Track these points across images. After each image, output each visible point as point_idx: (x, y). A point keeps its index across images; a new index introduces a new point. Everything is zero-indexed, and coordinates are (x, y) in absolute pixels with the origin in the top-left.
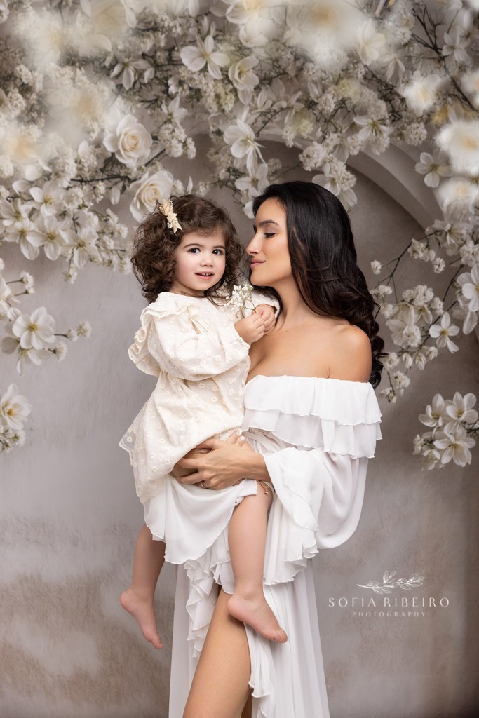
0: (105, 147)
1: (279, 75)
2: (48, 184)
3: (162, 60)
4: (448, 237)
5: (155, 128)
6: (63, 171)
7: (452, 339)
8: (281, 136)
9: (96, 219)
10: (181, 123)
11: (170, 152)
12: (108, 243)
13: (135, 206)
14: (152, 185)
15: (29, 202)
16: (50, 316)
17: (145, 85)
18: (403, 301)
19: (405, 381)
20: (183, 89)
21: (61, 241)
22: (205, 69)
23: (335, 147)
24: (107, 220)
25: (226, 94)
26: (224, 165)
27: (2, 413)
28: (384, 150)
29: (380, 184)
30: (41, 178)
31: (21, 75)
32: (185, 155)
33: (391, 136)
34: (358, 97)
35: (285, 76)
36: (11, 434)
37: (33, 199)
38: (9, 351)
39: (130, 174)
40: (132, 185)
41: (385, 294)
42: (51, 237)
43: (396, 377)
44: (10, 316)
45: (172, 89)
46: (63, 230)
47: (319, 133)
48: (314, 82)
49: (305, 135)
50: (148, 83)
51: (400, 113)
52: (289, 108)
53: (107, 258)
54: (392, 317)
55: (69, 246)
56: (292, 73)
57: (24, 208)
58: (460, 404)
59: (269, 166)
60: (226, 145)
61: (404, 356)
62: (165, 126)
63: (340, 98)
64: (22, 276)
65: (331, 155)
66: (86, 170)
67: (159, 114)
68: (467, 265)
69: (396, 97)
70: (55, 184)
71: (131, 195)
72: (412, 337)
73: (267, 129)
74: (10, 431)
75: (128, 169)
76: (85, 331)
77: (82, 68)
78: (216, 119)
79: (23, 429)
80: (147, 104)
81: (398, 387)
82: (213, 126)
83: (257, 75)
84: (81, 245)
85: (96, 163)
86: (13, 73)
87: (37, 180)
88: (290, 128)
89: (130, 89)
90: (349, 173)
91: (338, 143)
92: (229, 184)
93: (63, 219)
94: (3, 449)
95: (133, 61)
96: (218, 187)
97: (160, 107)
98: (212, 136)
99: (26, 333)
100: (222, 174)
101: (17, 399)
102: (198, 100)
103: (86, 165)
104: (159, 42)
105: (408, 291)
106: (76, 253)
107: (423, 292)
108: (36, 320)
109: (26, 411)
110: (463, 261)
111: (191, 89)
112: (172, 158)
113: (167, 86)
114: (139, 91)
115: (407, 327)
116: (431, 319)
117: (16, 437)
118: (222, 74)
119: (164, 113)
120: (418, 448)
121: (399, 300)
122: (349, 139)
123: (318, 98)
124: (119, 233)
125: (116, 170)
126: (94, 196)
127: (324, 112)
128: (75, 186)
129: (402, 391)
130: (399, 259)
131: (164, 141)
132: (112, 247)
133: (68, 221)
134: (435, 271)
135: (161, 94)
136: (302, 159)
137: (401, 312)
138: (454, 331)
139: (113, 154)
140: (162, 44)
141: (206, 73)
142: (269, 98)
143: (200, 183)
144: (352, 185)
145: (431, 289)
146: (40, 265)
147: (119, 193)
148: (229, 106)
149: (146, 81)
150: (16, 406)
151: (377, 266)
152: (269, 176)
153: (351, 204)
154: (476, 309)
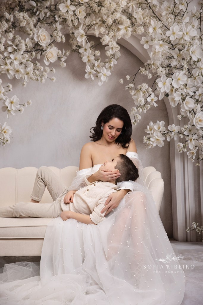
0: (35, 40)
1: (93, 12)
2: (16, 53)
3: (53, 9)
4: (153, 66)
5: (51, 32)
6: (21, 49)
7: (155, 102)
8: (94, 34)
9: (32, 65)
10: (60, 31)
11: (57, 41)
12: (37, 73)
13: (45, 60)
14: (51, 52)
15: (10, 60)
16: (17, 98)
17: (47, 18)
18: (138, 89)
19: (139, 117)
20: (60, 19)
21: (21, 73)
22: (67, 11)
23: (112, 36)
24: (36, 65)
25: (75, 20)
26: (75, 44)
27: (2, 132)
28: (129, 37)
29: (128, 48)
30: (14, 51)
31: (6, 16)
32: (62, 41)
33: (132, 32)
34: (120, 19)
35: (95, 12)
37: (11, 58)
38: (4, 111)
39: (43, 49)
40: (44, 52)
41: (131, 87)
42: (18, 71)
43: (136, 116)
44: (4, 99)
45: (57, 19)
46: (22, 69)
47: (107, 32)
48: (104, 14)
49: (102, 33)
50: (49, 17)
51: (134, 23)
52: (96, 24)
53: (36, 78)
54: (134, 95)
55: (23, 74)
56: (97, 11)
57: (8, 62)
58: (159, 125)
59: (90, 44)
60: (76, 37)
61: (139, 108)
62: (55, 32)
63: (114, 19)
64: (8, 85)
65: (111, 39)
66: (29, 48)
67: (53, 28)
68: (160, 76)
69: (133, 18)
70: (18, 53)
71: (44, 56)
72: (141, 102)
73: (89, 31)
74: (5, 138)
75: (43, 47)
76: (30, 103)
77: (26, 13)
78: (72, 29)
79: (10, 138)
80: (48, 24)
81: (137, 119)
82: (71, 31)
83: (85, 12)
84: (27, 74)
85: (32, 45)
86: (3, 15)
87: (12, 52)
88: (97, 30)
89: (43, 20)
90: (117, 45)
91: (114, 35)
92: (77, 51)
93: (21, 65)
94: (3, 145)
95: (43, 10)
96: (73, 52)
97: (53, 25)
98: (71, 34)
99: (10, 104)
100: (74, 47)
101: (7, 127)
102: (66, 22)
103: (28, 46)
104: (52, 2)
105: (139, 85)
106: (26, 76)
107: (144, 86)
108: (13, 100)
109: (10, 131)
110: (158, 74)
111: (63, 18)
112: (58, 43)
113: (55, 18)
114: (46, 20)
115: (139, 98)
116: (148, 95)
117: (7, 140)
118: (74, 13)
119: (54, 27)
120: (145, 141)
121: (136, 89)
122: (117, 33)
123: (106, 20)
124: (40, 69)
125: (39, 48)
126: (31, 57)
127: (108, 25)
128: (25, 53)
129: (139, 121)
130: (136, 74)
131: (55, 37)
132: (38, 74)
133: (23, 66)
134: (149, 78)
135: (53, 21)
136: (101, 41)
137: (137, 93)
138: (156, 99)
139: (38, 42)
140: (53, 3)
141: (68, 13)
142: (89, 21)
143: (67, 51)
144: (119, 49)
145: (147, 85)
146: (14, 81)
147: (40, 55)
148: (76, 23)
149: (48, 17)
150: (7, 129)
151: (128, 77)
152: (90, 48)
153: (119, 56)
154: (164, 91)
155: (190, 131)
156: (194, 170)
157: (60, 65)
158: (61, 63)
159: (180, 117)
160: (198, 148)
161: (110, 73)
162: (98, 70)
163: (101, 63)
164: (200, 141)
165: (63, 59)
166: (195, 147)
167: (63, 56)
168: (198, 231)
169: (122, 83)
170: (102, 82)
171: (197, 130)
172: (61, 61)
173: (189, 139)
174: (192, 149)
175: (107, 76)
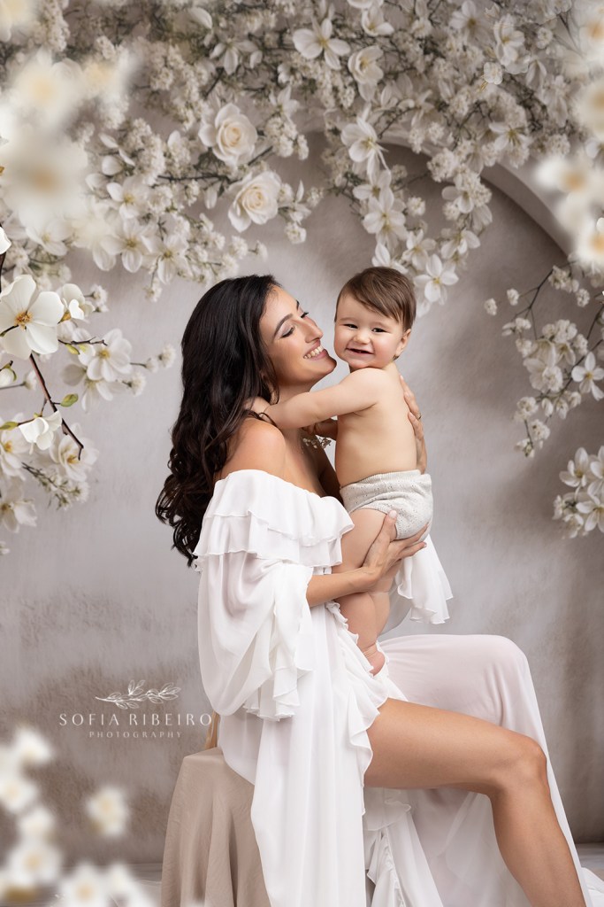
0: (200, 141)
1: (406, 69)
2: (129, 180)
3: (271, 43)
5: (260, 122)
6: (149, 166)
7: (598, 383)
8: (407, 140)
9: (186, 225)
10: (292, 118)
11: (278, 151)
12: (200, 254)
13: (234, 212)
14: (256, 188)
15: (106, 201)
16: (125, 340)
17: (250, 70)
18: (543, 337)
19: (545, 432)
20: (296, 79)
21: (144, 250)
22: (321, 57)
23: (468, 156)
24: (199, 227)
25: (345, 87)
26: (341, 169)
27: (61, 461)
28: (522, 162)
29: (518, 201)
30: (121, 173)
31: (102, 49)
32: (295, 155)
33: (531, 147)
34: (495, 100)
35: (413, 71)
36: (71, 486)
37: (110, 197)
38: (72, 382)
39: (230, 173)
40: (231, 187)
41: (523, 329)
42: (131, 244)
43: (535, 427)
45: (283, 78)
46: (147, 236)
47: (451, 139)
48: (446, 81)
49: (434, 140)
50: (255, 69)
51: (540, 122)
52: (417, 108)
53: (198, 272)
54: (531, 356)
55: (153, 256)
56: (421, 68)
59: (394, 174)
60: (344, 146)
61: (544, 401)
62: (272, 120)
63: (474, 101)
64: (92, 290)
65: (463, 165)
66: (177, 165)
67: (266, 106)
69: (536, 104)
70: (139, 181)
71: (230, 199)
72: (552, 380)
73: (391, 130)
74: (70, 483)
75: (228, 167)
76: (167, 359)
77: (177, 46)
78: (332, 115)
79: (87, 481)
80: (252, 93)
81: (536, 439)
82: (330, 123)
83: (381, 67)
84: (167, 255)
85: (189, 158)
86: (92, 45)
87: (117, 175)
88: (417, 131)
89: (233, 74)
90: (483, 187)
91: (472, 151)
92: (347, 191)
93: (147, 223)
94: (60, 505)
95: (237, 41)
96: (333, 195)
97: (267, 97)
98: (328, 135)
99: (95, 361)
100: (339, 180)
102: (313, 92)
103: (177, 160)
104: (268, 22)
105: (549, 326)
107: (565, 328)
109: (90, 458)
111: (304, 79)
112: (281, 158)
113: (277, 74)
114: (243, 77)
115: (547, 369)
116: (574, 359)
117: (77, 491)
118: (341, 64)
119: (271, 105)
120: (559, 511)
121: (538, 337)
122: (484, 148)
123: (449, 99)
124: (214, 243)
125: (213, 168)
126: (185, 198)
127: (456, 116)
128: (162, 184)
129: (541, 443)
130: (539, 288)
131: (272, 137)
132: (205, 260)
133: (153, 226)
134: (579, 304)
135: (269, 83)
136: (430, 167)
137: (541, 350)
138: (599, 374)
139: (210, 149)
140: (272, 25)
141: (323, 62)
142: (394, 96)
143: (313, 189)
144: (487, 201)
145: (574, 325)
146: (117, 278)
147: (215, 195)
148: (348, 101)
149: (252, 66)
151: (514, 295)
152: (392, 185)
153: (486, 223)
157: (286, 236)
158: (289, 227)
161: (455, 278)
162: (415, 262)
163: (427, 240)
165: (297, 217)
167: (296, 205)
169: (494, 313)
170: (428, 307)
172: (288, 220)
175: (443, 286)
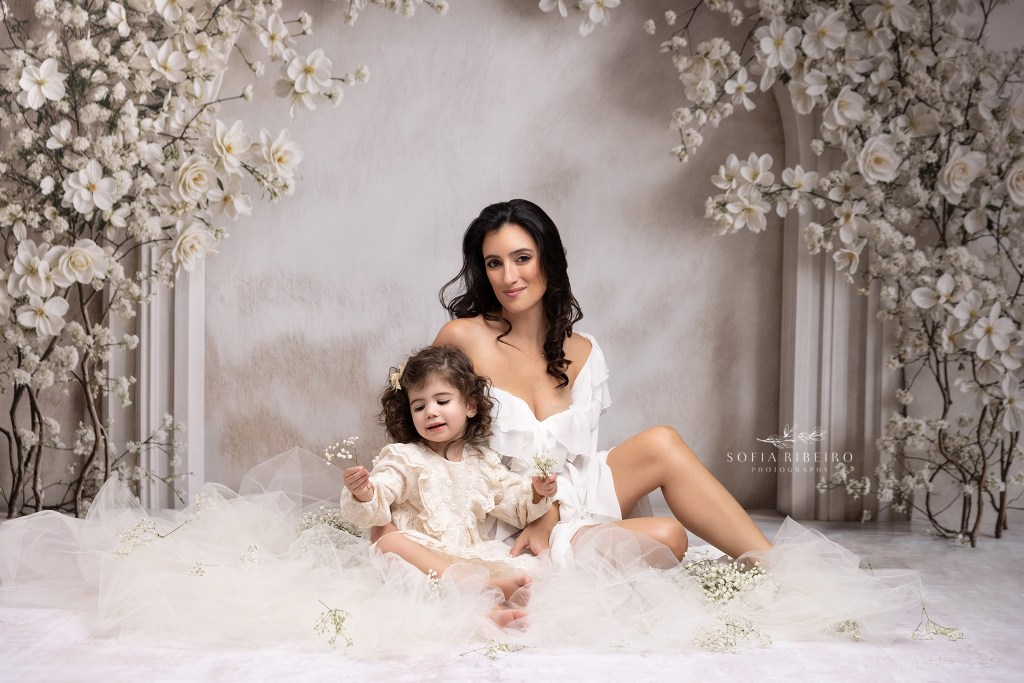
7: (749, 95)
16: (326, 59)
18: (698, 54)
19: (698, 139)
27: (272, 160)
36: (280, 183)
38: (282, 94)
41: (679, 46)
43: (689, 135)
44: (285, 57)
54: (686, 71)
58: (755, 165)
61: (698, 112)
64: (300, 16)
68: (766, 18)
72: (706, 92)
74: (280, 179)
76: (363, 76)
79: (294, 177)
81: (690, 145)
94: (271, 198)
99: (301, 76)
101: (288, 146)
105: (704, 43)
107: (719, 45)
108: (313, 62)
109: (297, 159)
110: (762, 14)
115: (701, 82)
116: (727, 74)
117: (286, 186)
120: (710, 211)
121: (694, 53)
129: (695, 150)
130: (695, 9)
134: (732, 23)
137: (695, 65)
138: (751, 87)
145: (728, 42)
150: (286, 152)
151: (671, 16)
154: (775, 64)
155: (847, 188)
156: (851, 306)
159: (818, 146)
160: (865, 241)
161: (618, 2)
164: (873, 222)
166: (857, 239)
168: (851, 491)
169: (653, 32)
170: (592, 27)
171: (868, 187)
173: (841, 214)
174: (850, 245)
175: (606, 9)
